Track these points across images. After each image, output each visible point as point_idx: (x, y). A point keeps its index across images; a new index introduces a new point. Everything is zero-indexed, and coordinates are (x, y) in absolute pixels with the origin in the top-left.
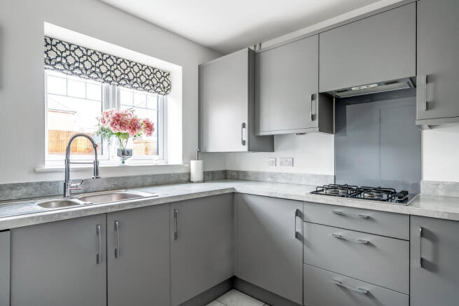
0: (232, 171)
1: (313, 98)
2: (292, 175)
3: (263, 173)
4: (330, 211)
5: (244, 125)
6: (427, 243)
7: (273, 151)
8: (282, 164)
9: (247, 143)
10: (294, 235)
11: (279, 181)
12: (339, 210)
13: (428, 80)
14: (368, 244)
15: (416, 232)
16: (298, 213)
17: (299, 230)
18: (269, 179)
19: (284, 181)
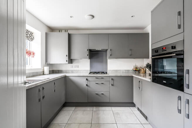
0: (56, 70)
1: (87, 50)
2: (78, 70)
3: (69, 70)
4: (94, 78)
5: (67, 56)
6: (112, 81)
7: (72, 63)
8: (75, 67)
9: (68, 61)
10: (86, 85)
11: (74, 72)
12: (96, 77)
13: (111, 50)
14: (102, 83)
15: (111, 79)
16: (87, 80)
17: (87, 84)
18: (71, 72)
19: (76, 72)
